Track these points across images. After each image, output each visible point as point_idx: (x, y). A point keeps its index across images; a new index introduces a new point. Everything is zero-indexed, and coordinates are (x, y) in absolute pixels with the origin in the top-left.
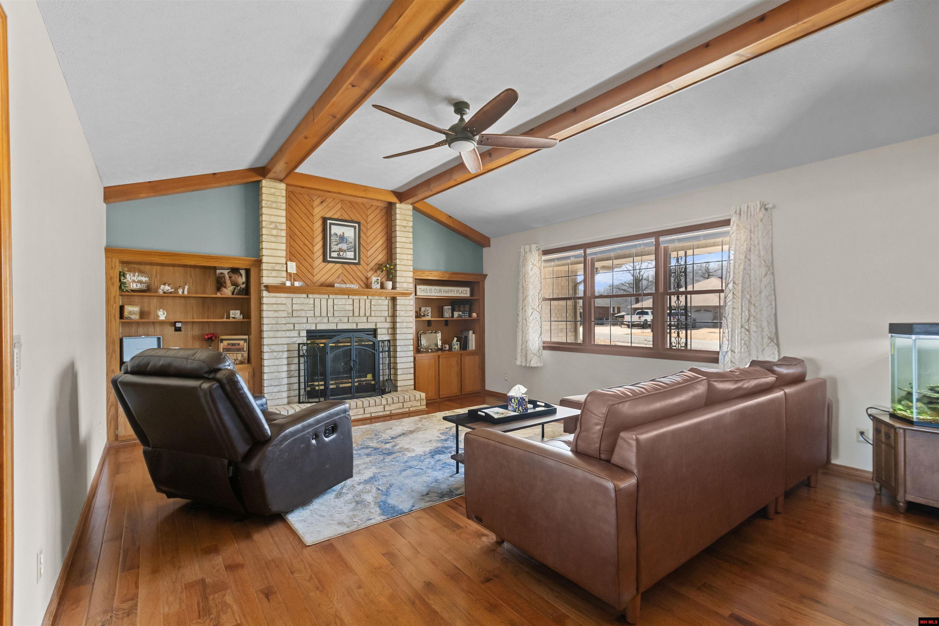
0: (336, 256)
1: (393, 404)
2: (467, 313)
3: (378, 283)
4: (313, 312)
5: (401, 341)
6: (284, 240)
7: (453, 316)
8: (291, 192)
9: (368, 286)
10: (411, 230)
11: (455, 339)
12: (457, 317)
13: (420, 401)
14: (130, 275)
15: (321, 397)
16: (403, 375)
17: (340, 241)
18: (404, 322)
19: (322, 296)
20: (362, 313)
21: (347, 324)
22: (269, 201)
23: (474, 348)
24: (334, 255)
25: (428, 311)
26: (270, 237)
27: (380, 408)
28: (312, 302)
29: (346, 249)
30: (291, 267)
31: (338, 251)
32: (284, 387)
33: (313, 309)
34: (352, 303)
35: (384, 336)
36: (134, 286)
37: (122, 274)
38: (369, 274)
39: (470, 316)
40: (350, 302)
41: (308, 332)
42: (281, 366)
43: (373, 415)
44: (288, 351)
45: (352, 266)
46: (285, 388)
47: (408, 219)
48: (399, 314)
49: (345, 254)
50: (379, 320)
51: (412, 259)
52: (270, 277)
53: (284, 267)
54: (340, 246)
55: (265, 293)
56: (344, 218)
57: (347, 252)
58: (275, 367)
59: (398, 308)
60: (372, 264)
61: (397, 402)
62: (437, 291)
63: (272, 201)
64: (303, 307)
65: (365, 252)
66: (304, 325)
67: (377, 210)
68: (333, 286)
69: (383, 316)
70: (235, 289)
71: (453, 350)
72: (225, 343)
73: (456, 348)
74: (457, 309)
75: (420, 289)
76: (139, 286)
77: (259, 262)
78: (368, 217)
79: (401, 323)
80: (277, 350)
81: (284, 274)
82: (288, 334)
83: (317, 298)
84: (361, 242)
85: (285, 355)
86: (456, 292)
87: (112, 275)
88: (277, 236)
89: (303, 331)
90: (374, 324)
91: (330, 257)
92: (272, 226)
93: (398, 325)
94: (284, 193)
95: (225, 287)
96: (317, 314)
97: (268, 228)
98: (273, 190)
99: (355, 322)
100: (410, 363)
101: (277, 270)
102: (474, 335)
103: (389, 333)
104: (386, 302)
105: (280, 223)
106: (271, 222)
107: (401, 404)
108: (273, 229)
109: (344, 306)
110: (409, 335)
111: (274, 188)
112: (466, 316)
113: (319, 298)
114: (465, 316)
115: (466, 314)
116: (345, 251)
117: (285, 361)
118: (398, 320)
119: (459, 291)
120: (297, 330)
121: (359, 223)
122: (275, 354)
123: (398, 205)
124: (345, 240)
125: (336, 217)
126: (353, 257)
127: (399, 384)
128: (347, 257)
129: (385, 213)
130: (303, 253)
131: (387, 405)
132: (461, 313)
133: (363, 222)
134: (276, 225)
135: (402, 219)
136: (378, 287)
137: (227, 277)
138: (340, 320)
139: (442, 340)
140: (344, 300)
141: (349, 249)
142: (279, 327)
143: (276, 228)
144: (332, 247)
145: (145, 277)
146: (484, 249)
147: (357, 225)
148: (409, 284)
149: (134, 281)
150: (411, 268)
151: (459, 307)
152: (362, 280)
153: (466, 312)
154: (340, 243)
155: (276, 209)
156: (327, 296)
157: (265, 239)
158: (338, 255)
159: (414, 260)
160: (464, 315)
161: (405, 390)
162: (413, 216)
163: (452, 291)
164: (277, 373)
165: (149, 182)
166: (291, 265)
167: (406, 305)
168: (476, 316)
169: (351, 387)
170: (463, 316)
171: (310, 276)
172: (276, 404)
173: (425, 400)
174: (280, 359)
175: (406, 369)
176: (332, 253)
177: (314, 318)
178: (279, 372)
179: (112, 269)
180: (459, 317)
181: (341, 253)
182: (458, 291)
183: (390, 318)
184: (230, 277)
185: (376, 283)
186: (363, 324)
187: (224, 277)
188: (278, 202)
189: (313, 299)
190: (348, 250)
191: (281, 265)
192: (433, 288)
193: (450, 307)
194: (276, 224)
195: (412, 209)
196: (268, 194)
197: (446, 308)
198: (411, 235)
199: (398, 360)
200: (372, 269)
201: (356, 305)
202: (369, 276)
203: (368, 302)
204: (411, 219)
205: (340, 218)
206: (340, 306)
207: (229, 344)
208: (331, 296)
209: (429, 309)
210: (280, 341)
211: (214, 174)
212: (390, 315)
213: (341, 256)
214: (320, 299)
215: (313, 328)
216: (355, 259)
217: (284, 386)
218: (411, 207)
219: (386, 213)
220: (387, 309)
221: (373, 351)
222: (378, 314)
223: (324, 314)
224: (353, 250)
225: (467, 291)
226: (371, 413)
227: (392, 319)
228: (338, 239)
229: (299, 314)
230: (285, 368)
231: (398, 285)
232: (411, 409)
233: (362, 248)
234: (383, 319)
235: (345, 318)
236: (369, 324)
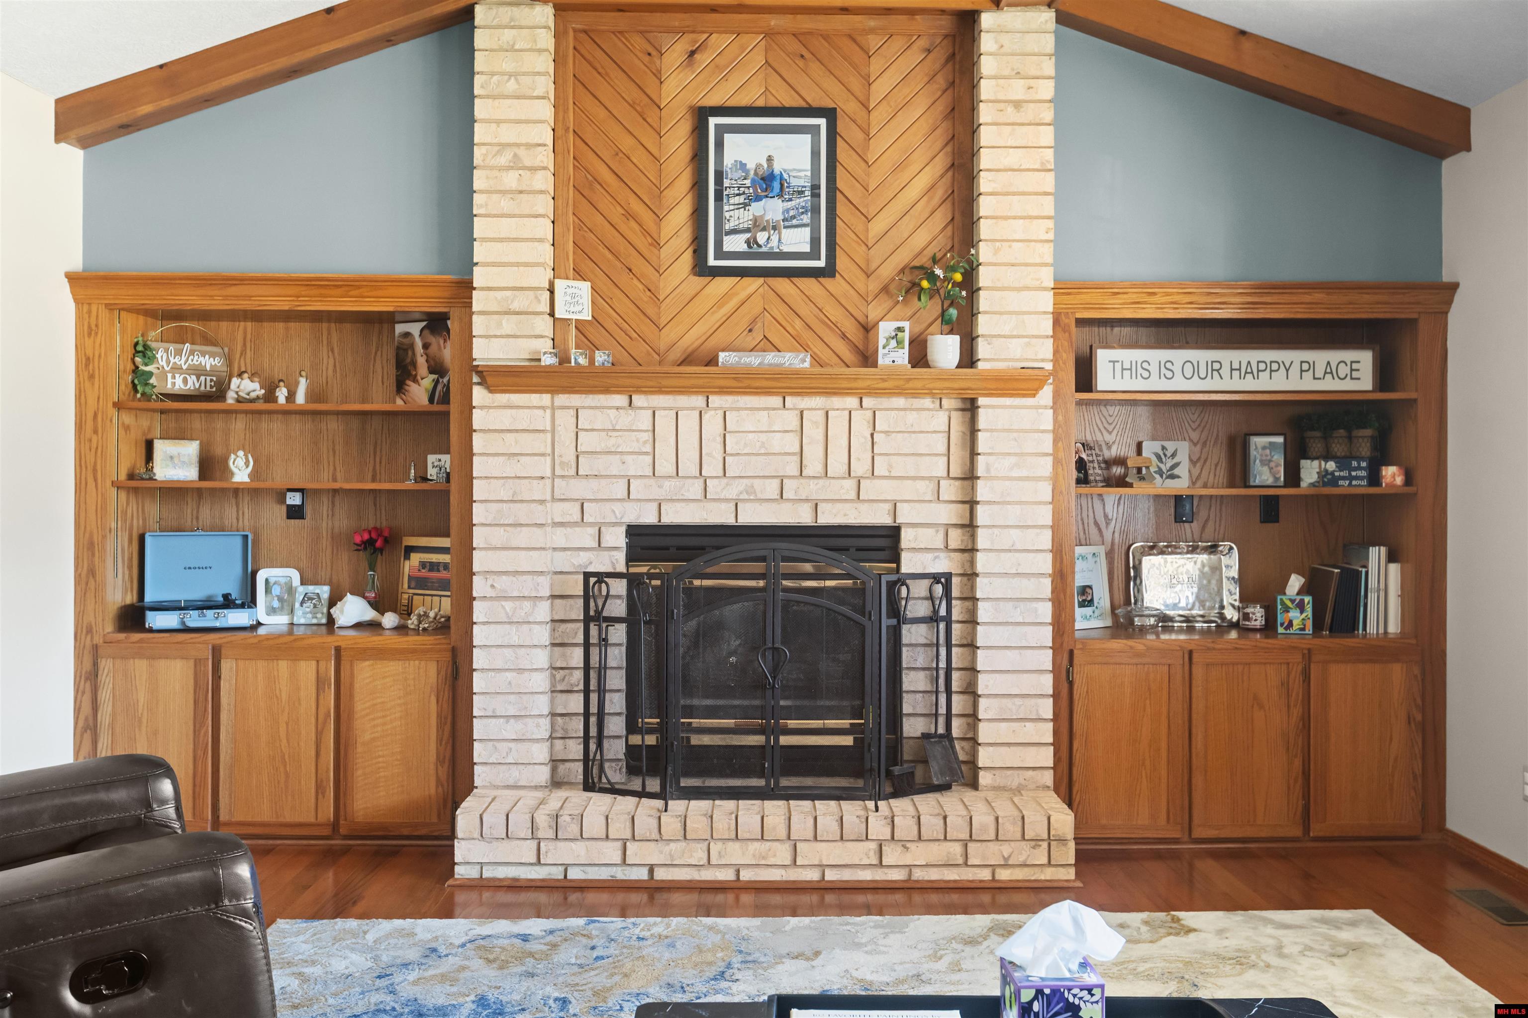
0: (743, 247)
1: (921, 844)
2: (1359, 468)
3: (900, 343)
4: (649, 459)
5: (998, 581)
6: (545, 205)
7: (1293, 476)
8: (585, 32)
9: (867, 358)
10: (1048, 115)
11: (1295, 583)
12: (1312, 485)
13: (1045, 845)
14: (167, 351)
15: (653, 771)
16: (1004, 725)
17: (755, 191)
18: (1009, 503)
19: (682, 401)
20: (837, 465)
21: (774, 505)
22: (493, 74)
23: (1394, 628)
24: (735, 243)
25: (1173, 455)
26: (495, 197)
27: (864, 852)
28: (647, 424)
29: (781, 217)
30: (568, 298)
31: (748, 230)
32: (538, 726)
33: (648, 448)
34: (795, 424)
35: (929, 556)
36: (177, 384)
37: (140, 348)
38: (874, 312)
39: (1374, 479)
40: (790, 419)
41: (634, 532)
42: (528, 650)
43: (831, 876)
44: (553, 597)
45: (809, 284)
46: (543, 729)
47: (1033, 72)
48: (988, 470)
49: (775, 238)
50: (908, 490)
51: (1051, 236)
52: (496, 336)
53: (539, 301)
54: (756, 208)
55: (479, 394)
56: (773, 103)
57: (784, 231)
58: (507, 652)
59: (983, 442)
60: (888, 271)
61: (935, 836)
62: (1196, 369)
63: (502, 74)
64: (613, 441)
65: (858, 223)
66: (617, 507)
67: (909, 52)
68: (712, 361)
69: (923, 478)
70: (437, 382)
71: (1281, 630)
72: (416, 558)
73: (1297, 624)
74: (1317, 446)
75: (1114, 362)
76: (193, 384)
77: (465, 287)
78: (873, 87)
79: (995, 507)
80: (515, 594)
81: (545, 326)
82: (559, 537)
83: (665, 409)
84: (840, 184)
85: (543, 612)
86: (1295, 370)
87: (90, 353)
88: (521, 192)
89: (612, 529)
90: (888, 507)
91: (720, 254)
92: (504, 159)
93: (983, 515)
94: (547, 40)
95: (415, 381)
96: (665, 466)
97: (492, 168)
98: (508, 35)
99: (807, 500)
100: (1034, 676)
101: (518, 313)
102: (1394, 569)
103: (953, 545)
104: (940, 420)
105: (529, 146)
106: (500, 144)
107: (957, 848)
108: (509, 168)
109: (763, 437)
110: (1032, 555)
111: (513, 27)
112: (1357, 478)
113: (670, 409)
114: (1351, 478)
115: (1355, 469)
116: (774, 228)
117: (543, 635)
118: (983, 491)
119: (1312, 366)
120: (591, 525)
121: (830, 114)
122: (508, 605)
123: (987, 20)
124: (776, 185)
125: (744, 100)
126: (807, 248)
127: (984, 757)
128: (786, 249)
129: (943, 60)
130: (621, 246)
131: (893, 845)
132: (1331, 466)
133: (847, 106)
134: (515, 155)
135: (1006, 72)
136: (899, 362)
137: (419, 343)
138: (750, 490)
139: (1241, 580)
140: (766, 412)
141: (793, 217)
142: (521, 513)
143: (516, 165)
144: (727, 215)
145: (213, 355)
146: (1447, 165)
147: (822, 122)
148: (1034, 340)
149: (176, 369)
150: (1047, 278)
151: (1326, 438)
152: (844, 336)
153: (1355, 464)
154: (758, 199)
155: (518, 97)
156: (698, 401)
157: (481, 206)
158: (749, 247)
159: (1059, 242)
160: (1344, 473)
161: (1015, 785)
162: (1060, 51)
163: (1275, 366)
164: (514, 674)
165: (161, 66)
166: (570, 291)
167: (1017, 431)
168: (1399, 480)
169: (763, 747)
170: (1344, 478)
171: (647, 329)
172: (511, 782)
173: (1072, 845)
174: (525, 627)
175: (1018, 701)
176: (726, 239)
177: (652, 481)
178: (521, 671)
179: (90, 334)
180: (1325, 484)
181: (762, 237)
182: (1307, 368)
183: (958, 483)
184: (426, 346)
185: (893, 343)
186: (839, 506)
187: (412, 346)
188: (525, 74)
189: (650, 412)
190: (789, 221)
191: (531, 293)
192: (1179, 356)
193: (1280, 440)
194: (516, 150)
195: (1052, 25)
196: (491, 50)
197: (1258, 442)
198: (1047, 136)
199: (983, 660)
200: (885, 289)
201: (813, 432)
202: (873, 315)
203: (861, 420)
204: (1049, 67)
205: (761, 103)
206: (751, 436)
207: (423, 564)
208: (715, 400)
209: (1183, 450)
210: (524, 561)
211: (329, 11)
212: (956, 471)
213: (759, 246)
214: (673, 413)
215: (650, 519)
216: (814, 254)
217: (536, 720)
218: (1046, 17)
219: (947, 61)
220: (942, 449)
221: (857, 616)
222: (903, 466)
223: (689, 466)
224: (806, 219)
225: (1355, 366)
226: (822, 867)
227: (963, 488)
228: (748, 182)
229: (601, 465)
230: (542, 658)
231: (983, 349)
232: (1004, 875)
233: (842, 209)
234: (925, 489)
235: (768, 481)
236: (864, 507)
